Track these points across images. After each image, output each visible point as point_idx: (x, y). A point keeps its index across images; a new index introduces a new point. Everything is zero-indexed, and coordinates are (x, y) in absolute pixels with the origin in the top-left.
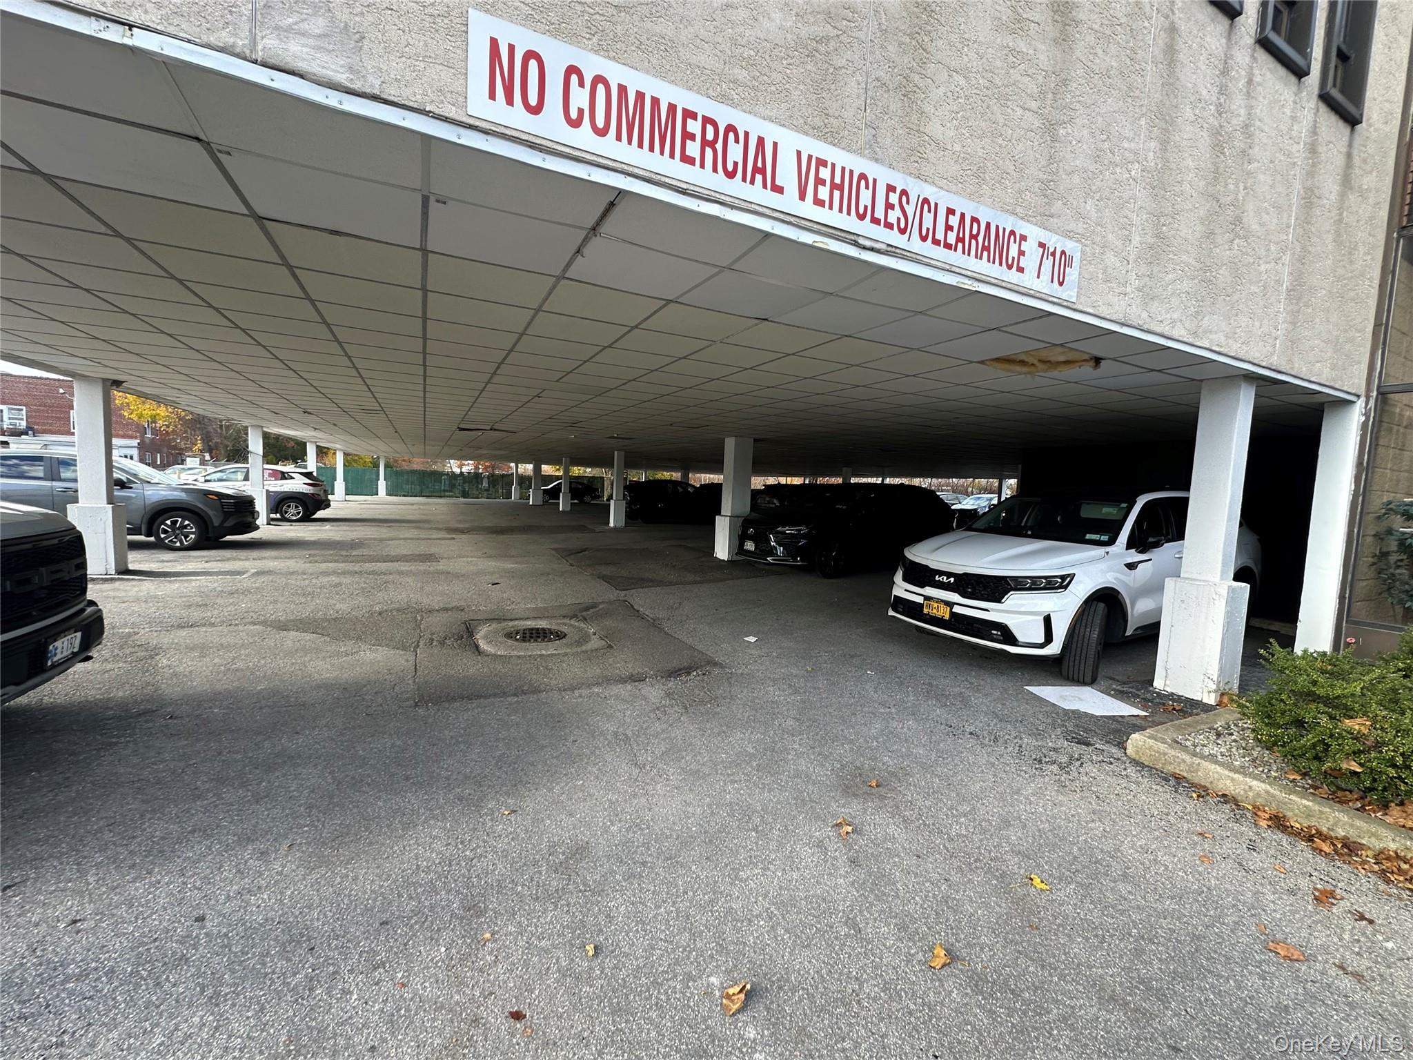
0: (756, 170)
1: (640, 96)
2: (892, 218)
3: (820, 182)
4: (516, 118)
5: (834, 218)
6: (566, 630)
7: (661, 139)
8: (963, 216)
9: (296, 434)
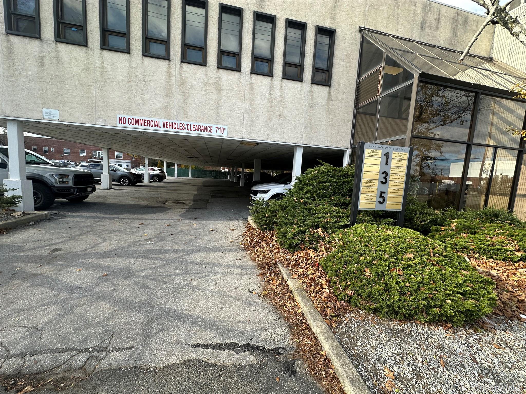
0: (156, 125)
1: (138, 119)
2: (181, 128)
3: (167, 125)
4: (123, 125)
5: (170, 129)
6: (187, 203)
7: (141, 124)
8: (197, 126)
9: (161, 159)
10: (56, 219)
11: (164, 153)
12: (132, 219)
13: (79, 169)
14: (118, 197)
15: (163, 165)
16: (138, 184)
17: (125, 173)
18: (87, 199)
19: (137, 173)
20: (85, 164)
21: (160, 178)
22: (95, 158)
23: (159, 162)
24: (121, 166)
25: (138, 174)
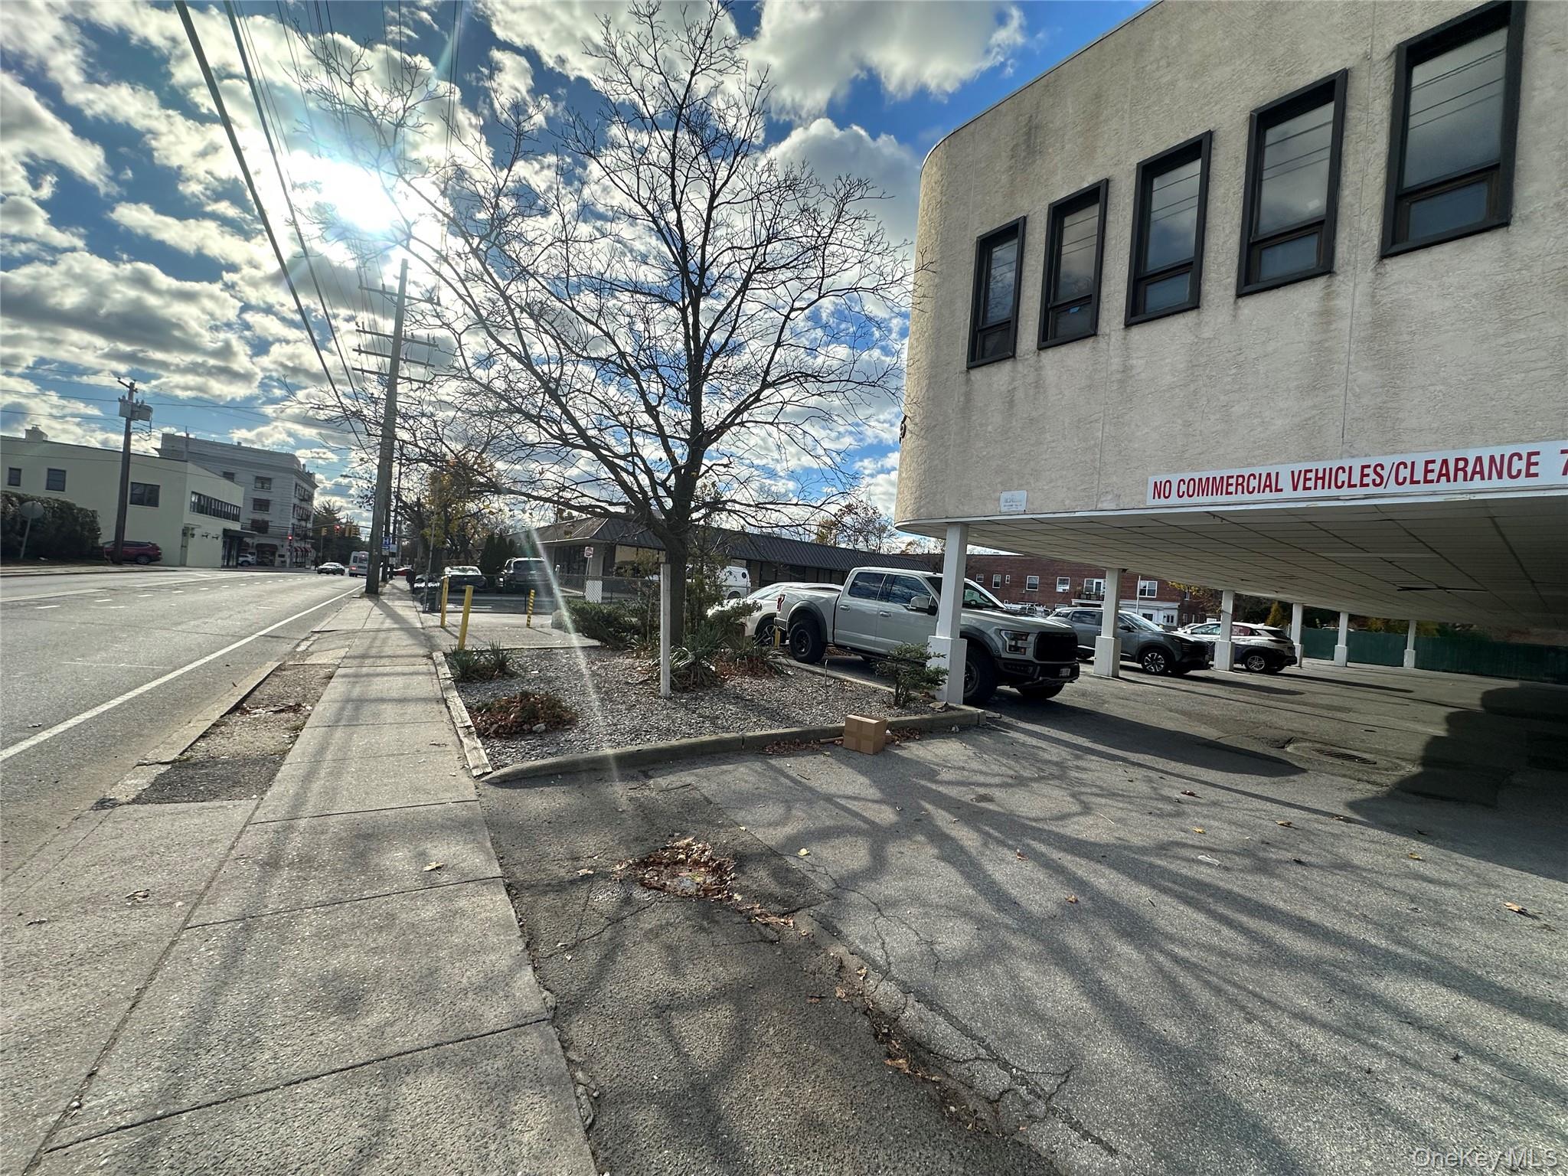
0: (1265, 486)
1: (1208, 479)
2: (1366, 480)
3: (1306, 479)
4: (1163, 501)
5: (1319, 492)
6: (1382, 762)
7: (1217, 490)
8: (1445, 462)
9: (1282, 597)
10: (994, 729)
11: (1292, 577)
12: (1162, 771)
13: (1051, 621)
14: (1132, 704)
15: (1290, 619)
16: (1192, 673)
17: (1156, 637)
18: (1057, 696)
19: (1192, 639)
20: (1065, 610)
21: (1274, 660)
22: (1089, 597)
23: (1274, 607)
24: (1150, 617)
25: (1196, 642)
